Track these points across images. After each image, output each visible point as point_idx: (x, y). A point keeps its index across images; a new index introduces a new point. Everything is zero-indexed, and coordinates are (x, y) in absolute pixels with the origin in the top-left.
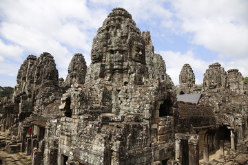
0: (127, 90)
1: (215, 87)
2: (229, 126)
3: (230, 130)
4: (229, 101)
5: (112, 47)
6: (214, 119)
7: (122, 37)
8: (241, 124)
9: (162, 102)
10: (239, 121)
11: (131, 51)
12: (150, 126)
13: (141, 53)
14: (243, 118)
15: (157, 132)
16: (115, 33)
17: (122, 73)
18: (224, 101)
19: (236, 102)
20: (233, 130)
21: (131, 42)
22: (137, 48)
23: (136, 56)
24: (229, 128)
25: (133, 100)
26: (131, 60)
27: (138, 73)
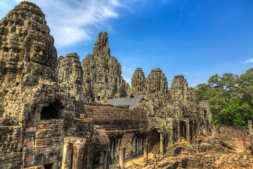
0: (15, 91)
1: (154, 91)
2: (159, 129)
3: (159, 133)
4: (166, 106)
5: (6, 44)
6: (145, 123)
7: (21, 35)
8: (171, 128)
9: (47, 105)
10: (170, 125)
11: (29, 50)
12: (24, 130)
13: (41, 53)
14: (175, 122)
15: (34, 136)
16: (14, 30)
17: (16, 72)
18: (160, 105)
19: (172, 107)
20: (162, 133)
21: (29, 40)
22: (37, 47)
23: (35, 55)
24: (159, 131)
25: (17, 101)
26: (29, 59)
27: (34, 74)
